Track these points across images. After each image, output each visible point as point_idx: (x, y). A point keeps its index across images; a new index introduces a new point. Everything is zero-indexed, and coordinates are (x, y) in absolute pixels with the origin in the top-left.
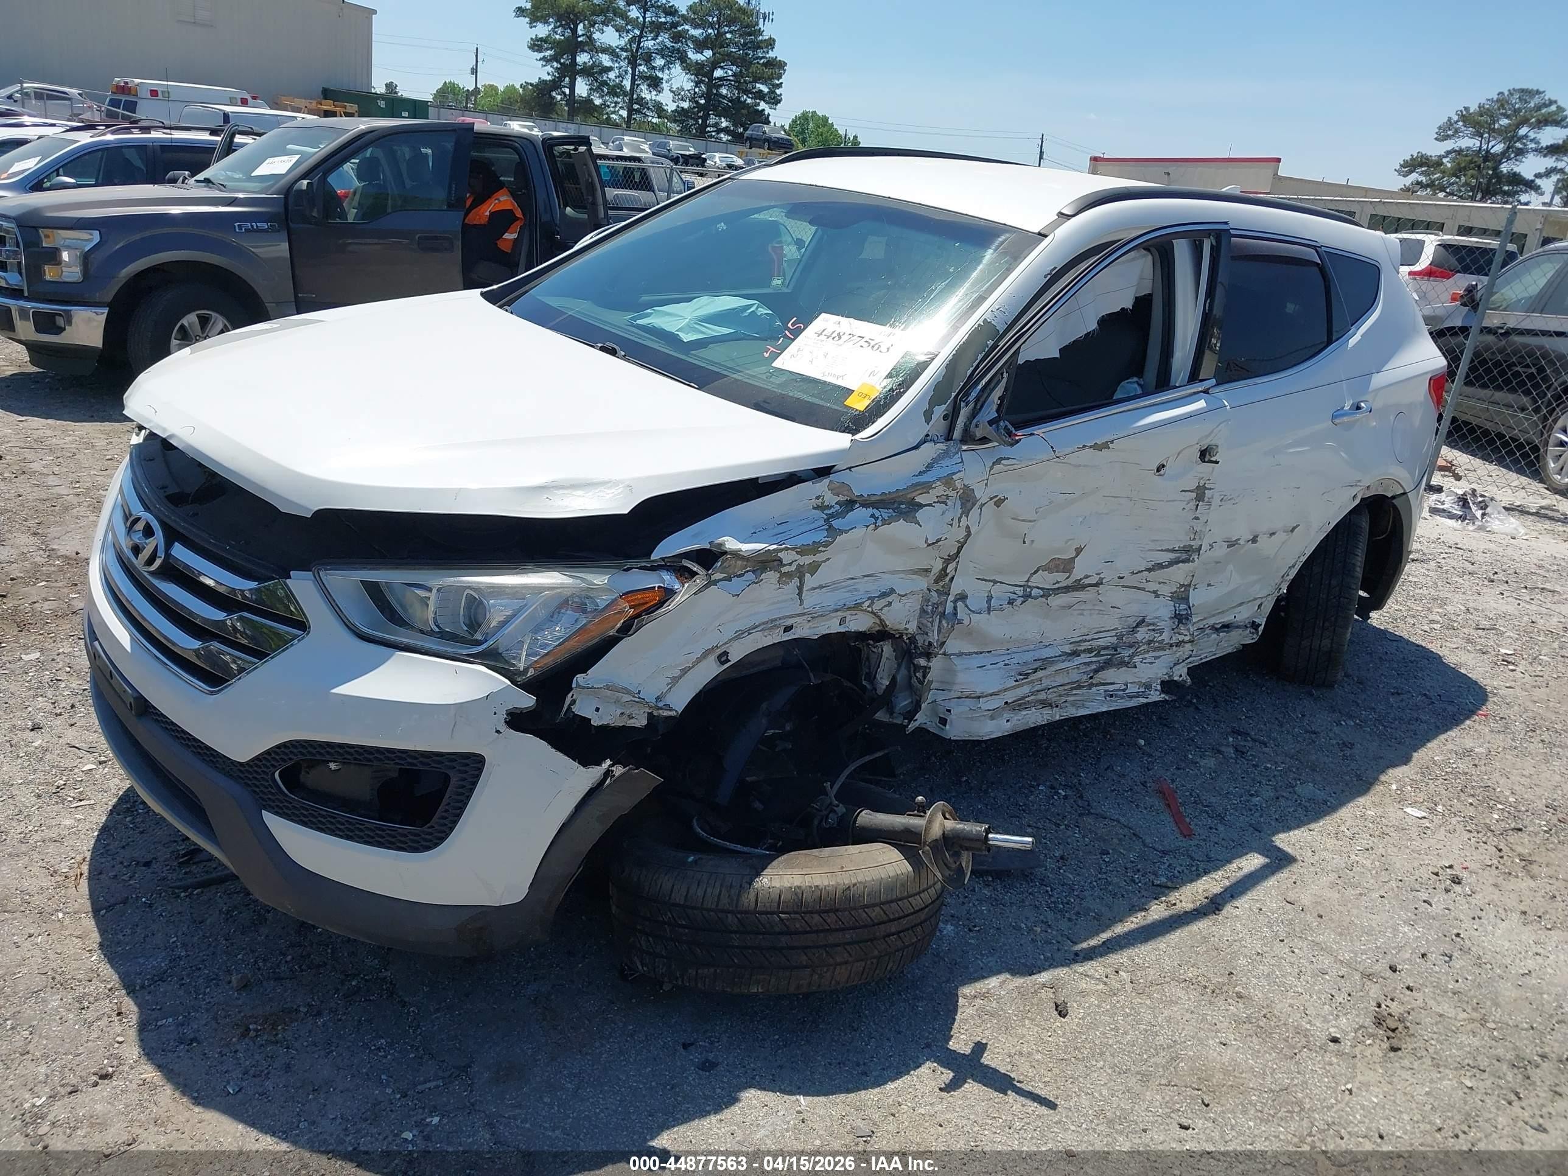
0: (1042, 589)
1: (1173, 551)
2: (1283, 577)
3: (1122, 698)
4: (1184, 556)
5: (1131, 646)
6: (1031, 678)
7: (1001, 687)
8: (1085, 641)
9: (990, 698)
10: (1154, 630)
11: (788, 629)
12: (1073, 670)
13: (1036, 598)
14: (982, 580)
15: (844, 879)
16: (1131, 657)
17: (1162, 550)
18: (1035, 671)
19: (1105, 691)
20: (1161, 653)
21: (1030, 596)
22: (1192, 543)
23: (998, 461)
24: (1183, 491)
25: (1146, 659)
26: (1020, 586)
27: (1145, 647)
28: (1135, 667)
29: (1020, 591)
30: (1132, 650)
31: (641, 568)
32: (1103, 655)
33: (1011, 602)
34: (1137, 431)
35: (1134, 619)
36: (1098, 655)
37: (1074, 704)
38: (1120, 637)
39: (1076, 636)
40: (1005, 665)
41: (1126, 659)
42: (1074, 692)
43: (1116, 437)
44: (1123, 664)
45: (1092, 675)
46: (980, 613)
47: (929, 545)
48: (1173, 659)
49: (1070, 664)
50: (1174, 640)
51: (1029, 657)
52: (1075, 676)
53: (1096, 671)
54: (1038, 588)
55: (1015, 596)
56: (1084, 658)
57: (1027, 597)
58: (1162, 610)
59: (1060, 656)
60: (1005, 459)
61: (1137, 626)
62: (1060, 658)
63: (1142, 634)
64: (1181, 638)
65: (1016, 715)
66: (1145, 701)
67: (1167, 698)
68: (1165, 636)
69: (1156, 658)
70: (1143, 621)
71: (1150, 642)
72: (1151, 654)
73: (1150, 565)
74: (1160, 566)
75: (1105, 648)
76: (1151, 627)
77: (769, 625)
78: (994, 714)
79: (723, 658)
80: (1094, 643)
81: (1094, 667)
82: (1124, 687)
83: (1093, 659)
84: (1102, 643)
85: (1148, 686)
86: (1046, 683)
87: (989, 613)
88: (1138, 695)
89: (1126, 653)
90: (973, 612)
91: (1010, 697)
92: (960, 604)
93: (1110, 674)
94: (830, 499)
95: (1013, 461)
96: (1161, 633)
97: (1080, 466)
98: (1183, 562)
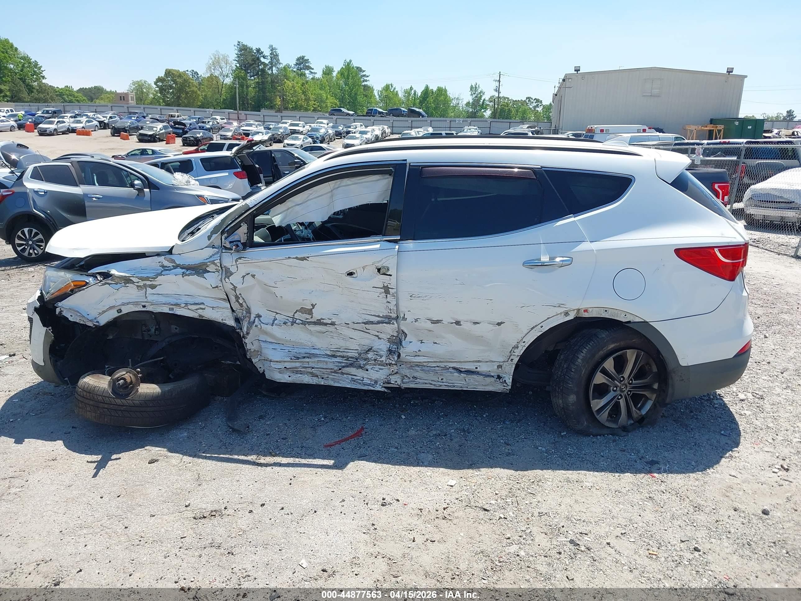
0: (302, 320)
1: (378, 316)
2: (510, 352)
3: (360, 384)
4: (387, 320)
5: (365, 360)
6: (300, 360)
7: (281, 360)
8: (339, 351)
9: (276, 363)
10: (377, 354)
11: (144, 306)
12: (332, 363)
13: (298, 324)
14: (270, 311)
15: (96, 384)
16: (365, 365)
17: (371, 315)
18: (304, 358)
19: (352, 378)
20: (383, 368)
21: (295, 322)
22: (391, 314)
23: (240, 258)
24: (373, 287)
25: (374, 368)
26: (291, 317)
27: (373, 362)
28: (367, 370)
29: (291, 320)
30: (365, 362)
31: (86, 275)
32: (350, 361)
33: (285, 323)
34: (323, 254)
35: (367, 347)
36: (347, 360)
37: (333, 380)
38: (360, 354)
39: (333, 347)
40: (289, 351)
41: (362, 365)
42: (333, 374)
43: (309, 255)
44: (360, 367)
45: (341, 368)
46: (267, 325)
47: (213, 288)
48: (390, 372)
49: (329, 360)
50: (387, 362)
51: (303, 351)
52: (331, 366)
53: (344, 367)
54: (300, 320)
55: (288, 321)
56: (338, 359)
57: (293, 323)
58: (383, 346)
59: (324, 355)
60: (243, 258)
61: (368, 351)
62: (323, 356)
63: (370, 355)
64: (390, 361)
65: (295, 375)
66: (372, 388)
67: (386, 391)
68: (383, 359)
69: (380, 369)
70: (371, 349)
71: (375, 360)
72: (377, 366)
73: (365, 321)
74: (372, 323)
75: (351, 358)
76: (375, 353)
77: (136, 303)
78: (280, 371)
79: (119, 311)
80: (345, 354)
81: (343, 365)
82: (362, 379)
83: (344, 361)
84: (350, 355)
85: (376, 382)
86: (311, 365)
87: (272, 325)
88: (369, 385)
89: (362, 362)
90: (263, 323)
91: (288, 365)
92: (257, 319)
93: (353, 370)
94: (166, 263)
95: (249, 259)
96: (381, 357)
97: (291, 266)
98: (386, 323)
